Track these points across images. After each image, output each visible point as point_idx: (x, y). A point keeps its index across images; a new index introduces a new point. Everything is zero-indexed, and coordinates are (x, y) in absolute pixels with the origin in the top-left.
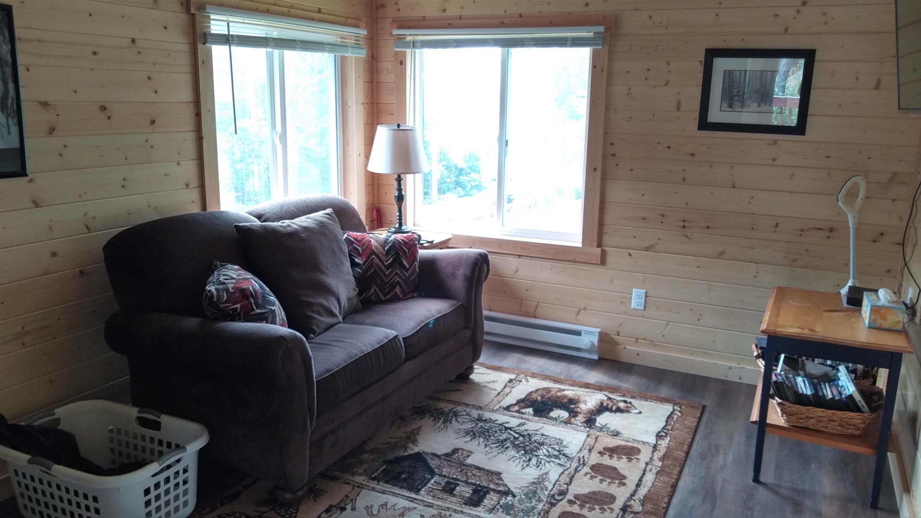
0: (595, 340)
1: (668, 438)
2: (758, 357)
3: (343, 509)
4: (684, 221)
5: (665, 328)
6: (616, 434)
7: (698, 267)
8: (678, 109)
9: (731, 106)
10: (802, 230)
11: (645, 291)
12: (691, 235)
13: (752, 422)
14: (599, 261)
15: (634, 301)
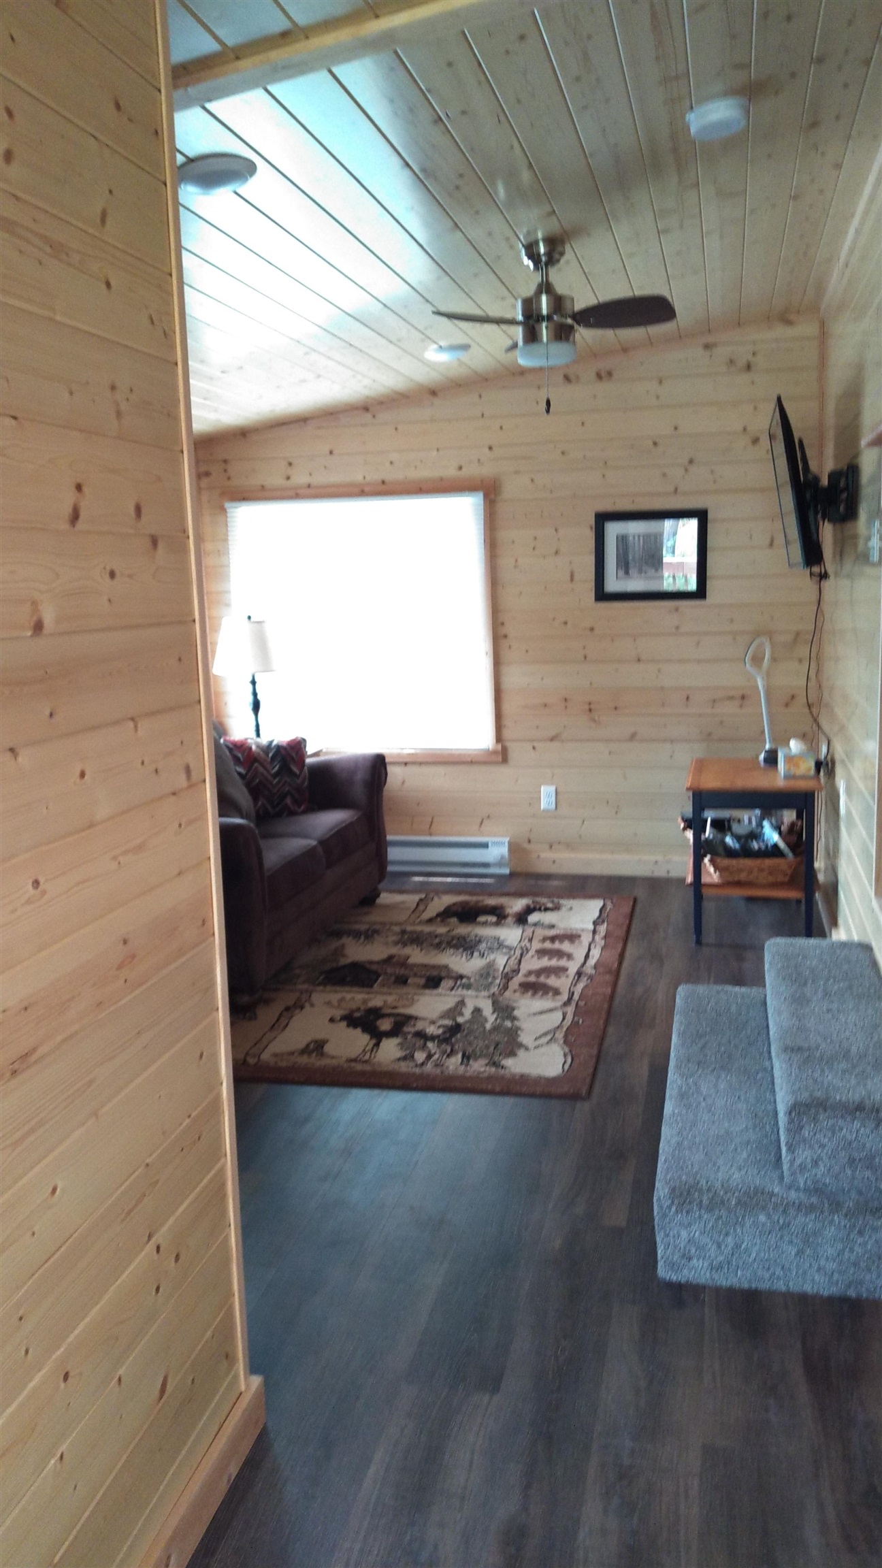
0: (504, 850)
1: (605, 924)
2: (684, 829)
3: (302, 1008)
4: (590, 704)
5: (581, 827)
6: (552, 926)
7: (609, 754)
8: (572, 579)
9: (627, 573)
10: (715, 701)
11: (554, 787)
12: (599, 718)
13: (688, 885)
14: (500, 759)
15: (544, 800)
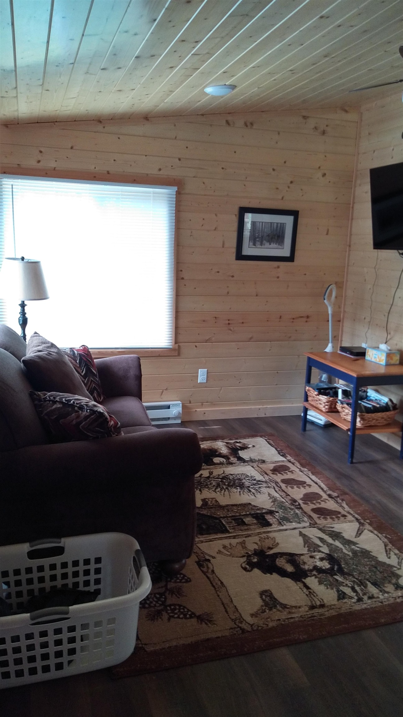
0: (180, 409)
1: (288, 456)
4: (229, 320)
5: (220, 392)
6: (263, 461)
7: (238, 349)
8: (223, 246)
9: (254, 244)
10: (293, 319)
11: (206, 370)
12: (233, 329)
14: (176, 354)
15: (200, 378)
